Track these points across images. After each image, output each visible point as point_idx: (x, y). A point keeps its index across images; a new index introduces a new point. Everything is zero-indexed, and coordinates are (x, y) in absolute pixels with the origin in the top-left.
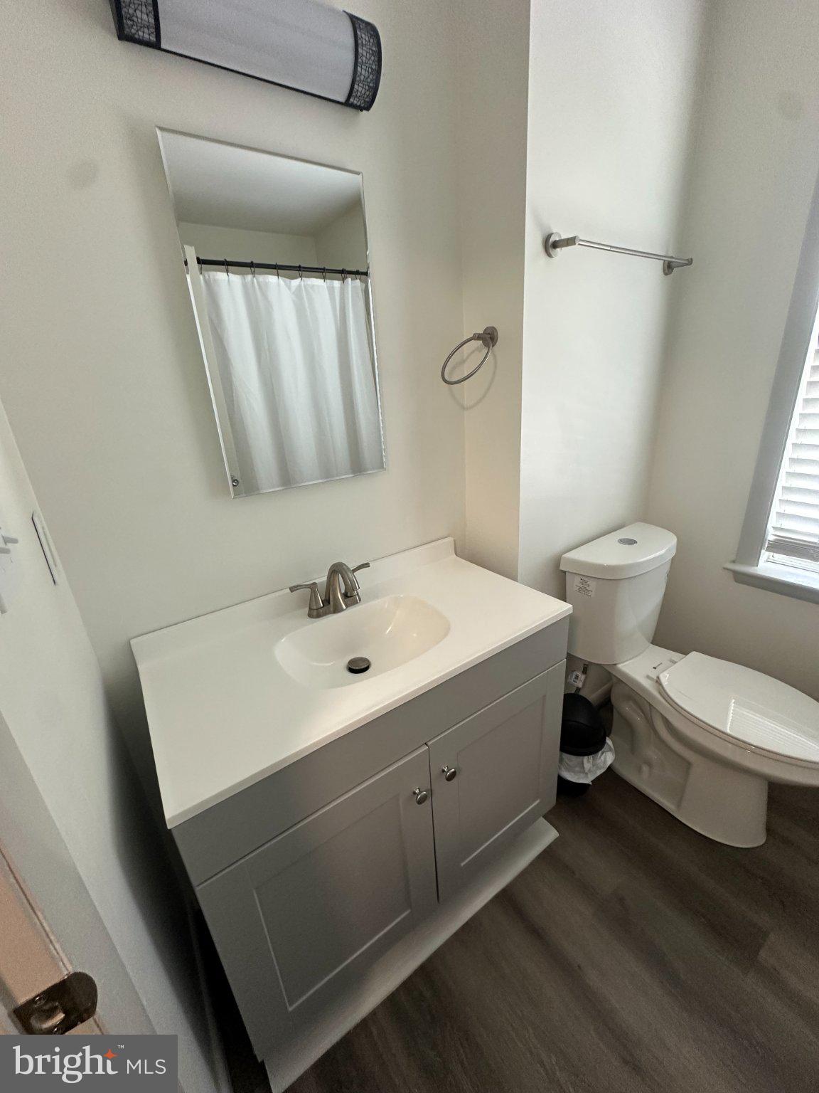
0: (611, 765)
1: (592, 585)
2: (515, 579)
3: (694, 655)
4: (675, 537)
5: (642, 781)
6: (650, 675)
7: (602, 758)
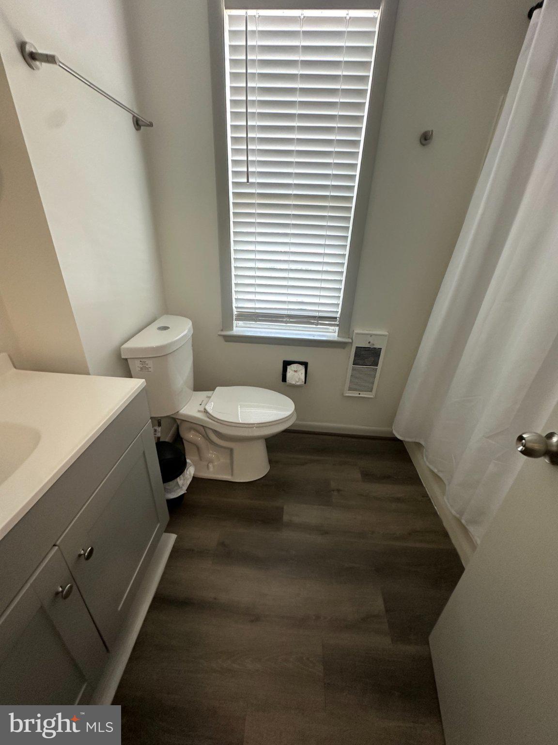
0: (194, 475)
1: (150, 363)
2: (88, 374)
3: (218, 389)
4: (190, 321)
5: (212, 473)
6: (200, 409)
7: (188, 472)
